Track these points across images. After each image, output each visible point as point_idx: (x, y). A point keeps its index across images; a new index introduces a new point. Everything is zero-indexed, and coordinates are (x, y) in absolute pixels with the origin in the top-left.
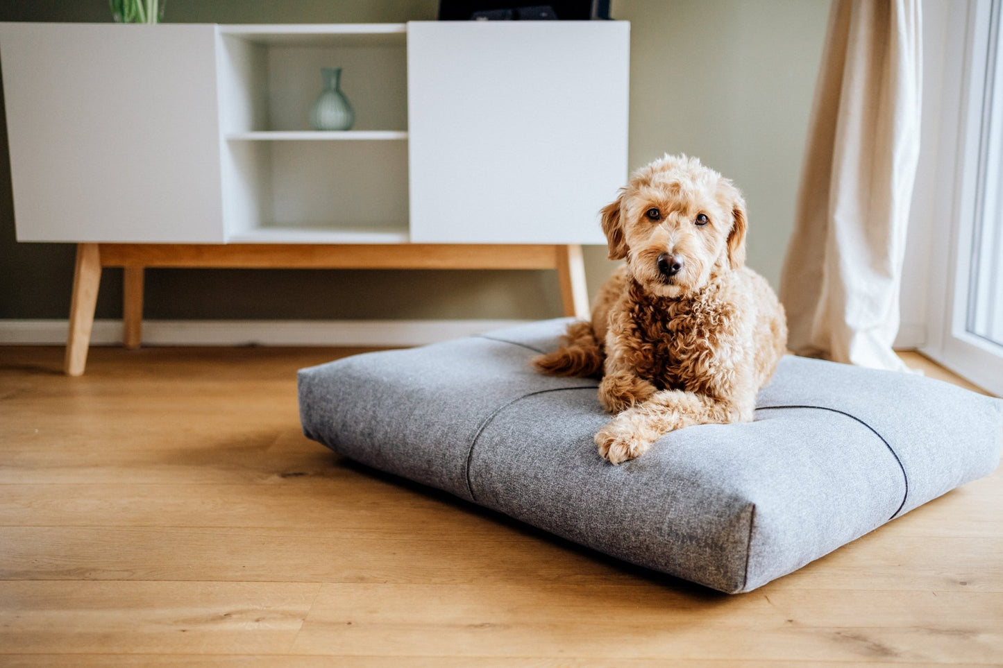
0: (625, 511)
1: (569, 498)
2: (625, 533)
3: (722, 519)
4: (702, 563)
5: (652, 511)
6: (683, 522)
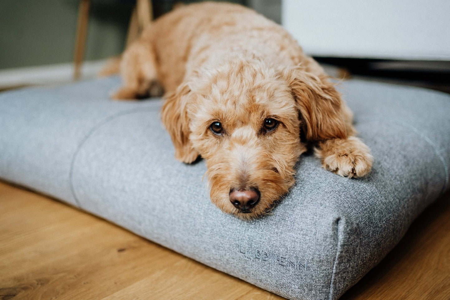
0: (205, 225)
1: (154, 209)
2: (205, 245)
3: (307, 238)
4: (284, 281)
5: (231, 227)
6: (263, 240)
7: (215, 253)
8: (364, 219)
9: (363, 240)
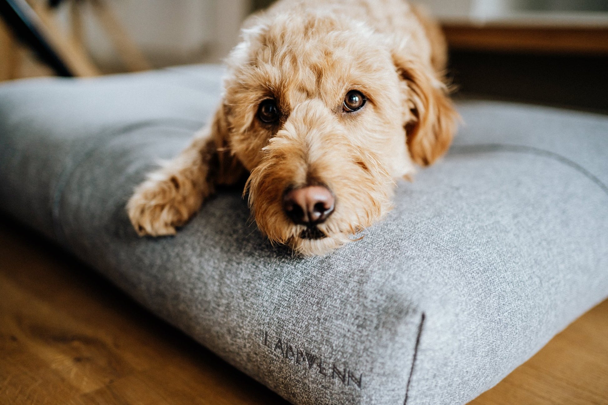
2: (217, 328)
3: (364, 333)
6: (298, 329)
7: (232, 342)
8: (470, 306)
9: (464, 342)
